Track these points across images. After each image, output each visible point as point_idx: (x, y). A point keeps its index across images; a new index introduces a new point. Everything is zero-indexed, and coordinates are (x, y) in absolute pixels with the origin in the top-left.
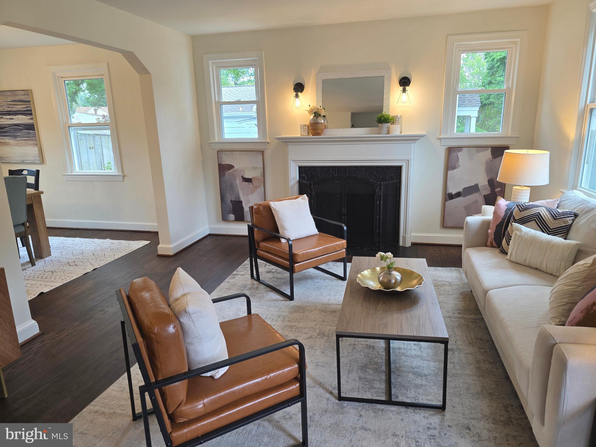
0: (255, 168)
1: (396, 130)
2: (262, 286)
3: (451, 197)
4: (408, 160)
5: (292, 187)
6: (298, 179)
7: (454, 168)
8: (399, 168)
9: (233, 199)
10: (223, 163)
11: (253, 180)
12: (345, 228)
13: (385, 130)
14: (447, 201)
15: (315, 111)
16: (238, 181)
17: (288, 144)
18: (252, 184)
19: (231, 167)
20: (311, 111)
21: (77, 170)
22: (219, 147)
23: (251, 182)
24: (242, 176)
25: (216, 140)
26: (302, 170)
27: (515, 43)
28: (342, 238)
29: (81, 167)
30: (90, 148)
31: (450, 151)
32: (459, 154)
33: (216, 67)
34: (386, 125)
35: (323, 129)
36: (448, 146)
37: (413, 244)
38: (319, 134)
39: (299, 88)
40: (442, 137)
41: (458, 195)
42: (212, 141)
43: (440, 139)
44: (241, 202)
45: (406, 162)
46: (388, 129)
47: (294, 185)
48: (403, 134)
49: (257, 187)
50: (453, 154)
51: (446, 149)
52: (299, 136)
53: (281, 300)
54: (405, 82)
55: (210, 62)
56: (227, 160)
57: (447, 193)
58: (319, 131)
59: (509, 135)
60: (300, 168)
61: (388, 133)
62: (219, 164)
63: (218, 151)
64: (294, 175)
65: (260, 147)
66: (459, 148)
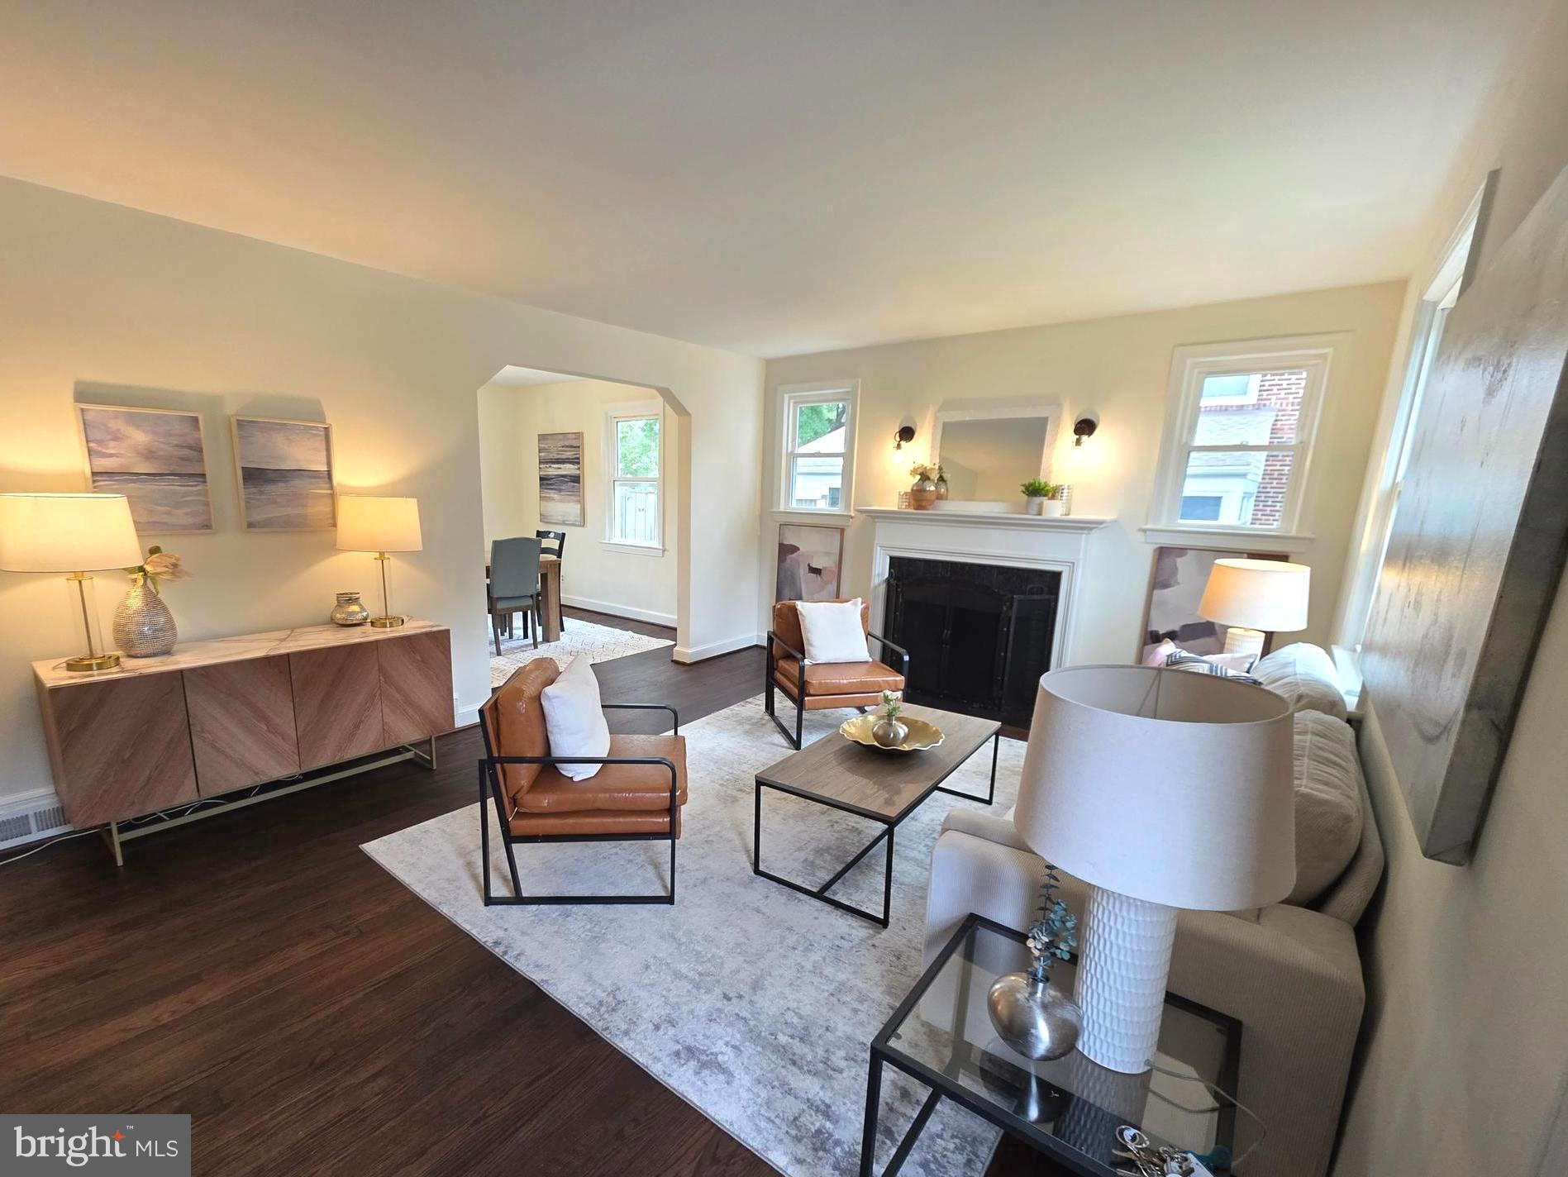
0: (827, 554)
1: (1054, 509)
2: (771, 724)
3: (1156, 638)
4: (1073, 563)
5: (876, 587)
6: (887, 575)
7: (1165, 585)
8: (1056, 576)
10: (785, 543)
11: (822, 572)
12: (906, 658)
13: (1034, 508)
14: (1147, 644)
15: (920, 471)
16: (803, 572)
17: (876, 520)
18: (821, 578)
19: (795, 549)
20: (914, 472)
21: (617, 539)
22: (783, 519)
23: (820, 574)
24: (809, 565)
25: (782, 509)
26: (895, 562)
27: (1324, 357)
28: (900, 672)
29: (623, 533)
30: (639, 510)
31: (1163, 553)
32: (1179, 560)
33: (795, 403)
34: (1037, 500)
35: (933, 501)
36: (1158, 546)
39: (907, 433)
40: (1149, 526)
41: (1171, 635)
42: (774, 510)
43: (1145, 531)
45: (1070, 566)
46: (1041, 505)
47: (879, 585)
48: (1072, 517)
49: (827, 581)
50: (1167, 561)
51: (1155, 550)
52: (896, 509)
54: (1085, 427)
55: (786, 397)
56: (790, 540)
57: (1150, 629)
58: (924, 504)
59: (1293, 533)
60: (892, 558)
61: (1040, 514)
62: (780, 544)
63: (781, 525)
64: (881, 570)
65: (840, 523)
66: (1181, 551)
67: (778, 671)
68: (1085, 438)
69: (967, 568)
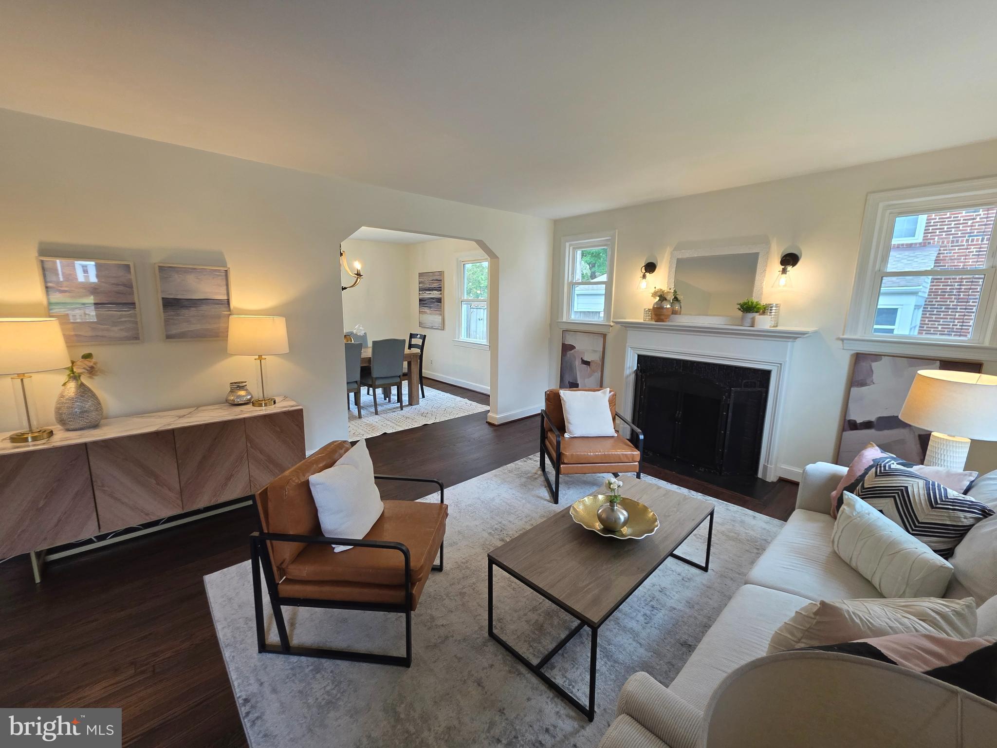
0: (595, 351)
1: (764, 322)
2: (542, 478)
3: (853, 426)
4: (781, 364)
5: (627, 377)
6: (635, 368)
7: (862, 384)
8: (767, 374)
9: (571, 381)
10: (566, 343)
11: (591, 364)
12: (642, 437)
13: (748, 321)
14: (845, 431)
15: (659, 294)
16: (578, 363)
17: (628, 329)
18: (590, 367)
19: (573, 347)
20: (654, 294)
21: (463, 337)
22: (565, 327)
23: (589, 365)
24: (582, 358)
25: (564, 320)
26: (641, 359)
28: (637, 447)
29: (468, 335)
30: (479, 319)
31: (859, 358)
32: (874, 364)
33: (573, 248)
34: (750, 315)
35: (670, 316)
36: (856, 352)
37: (782, 480)
38: (662, 321)
39: (650, 267)
40: (845, 336)
41: (868, 425)
42: (559, 321)
43: (843, 340)
44: (578, 384)
45: (778, 366)
46: (753, 320)
47: (630, 375)
48: (779, 328)
49: (594, 372)
50: (864, 365)
51: (852, 355)
52: (642, 321)
53: (546, 500)
54: (790, 260)
55: (567, 244)
56: (570, 341)
57: (848, 418)
58: (663, 317)
59: (985, 344)
60: (640, 357)
61: (752, 326)
62: (562, 344)
63: (563, 330)
64: (631, 364)
65: (603, 330)
66: (877, 357)
67: (548, 440)
68: (789, 268)
69: (695, 364)
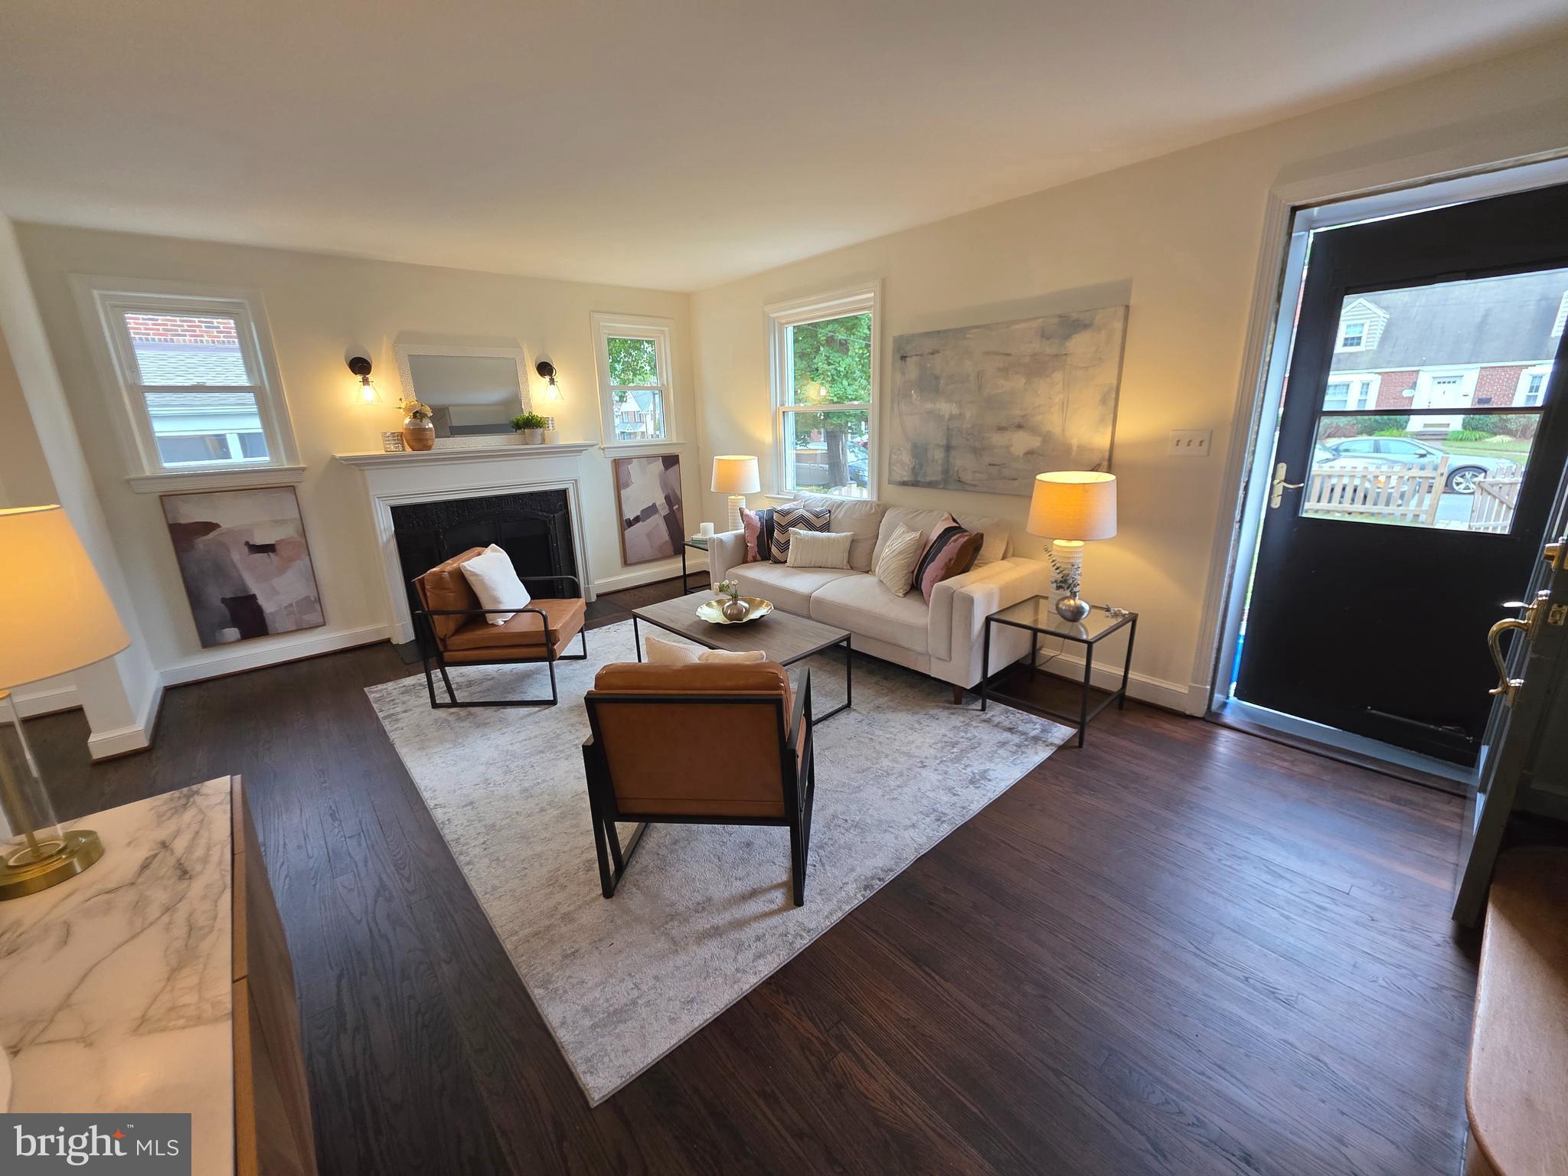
0: (279, 522)
1: (553, 438)
3: (630, 523)
4: (576, 480)
5: (386, 546)
6: (393, 529)
7: (627, 485)
9: (229, 595)
10: (183, 521)
11: (278, 547)
14: (625, 531)
16: (238, 556)
18: (276, 554)
19: (210, 527)
20: (408, 410)
22: (162, 489)
23: (274, 551)
24: (247, 543)
25: (148, 473)
27: (662, 332)
31: (618, 464)
32: (629, 467)
33: (113, 306)
34: (539, 431)
35: (434, 439)
36: (613, 459)
37: (598, 596)
38: (429, 448)
39: (361, 365)
40: (605, 446)
41: (637, 519)
43: (602, 450)
44: (254, 597)
45: (571, 484)
46: (543, 435)
47: (388, 541)
48: (563, 443)
49: (291, 560)
50: (622, 469)
51: (612, 462)
52: (380, 452)
56: (193, 513)
57: (623, 518)
59: (675, 441)
60: (395, 509)
61: (543, 441)
62: (168, 525)
63: (161, 497)
64: (385, 525)
66: (629, 460)
